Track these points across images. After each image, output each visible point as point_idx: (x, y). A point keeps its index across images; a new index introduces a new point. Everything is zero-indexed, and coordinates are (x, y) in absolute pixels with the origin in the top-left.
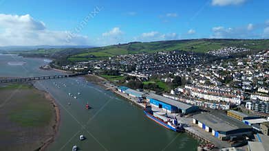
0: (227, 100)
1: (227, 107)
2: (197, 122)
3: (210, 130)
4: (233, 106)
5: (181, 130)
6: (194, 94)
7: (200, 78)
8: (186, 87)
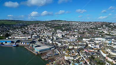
0: (27, 37)
1: (28, 39)
2: (21, 43)
3: (26, 44)
4: (29, 38)
5: (17, 46)
6: (16, 38)
7: (15, 34)
8: (12, 36)
